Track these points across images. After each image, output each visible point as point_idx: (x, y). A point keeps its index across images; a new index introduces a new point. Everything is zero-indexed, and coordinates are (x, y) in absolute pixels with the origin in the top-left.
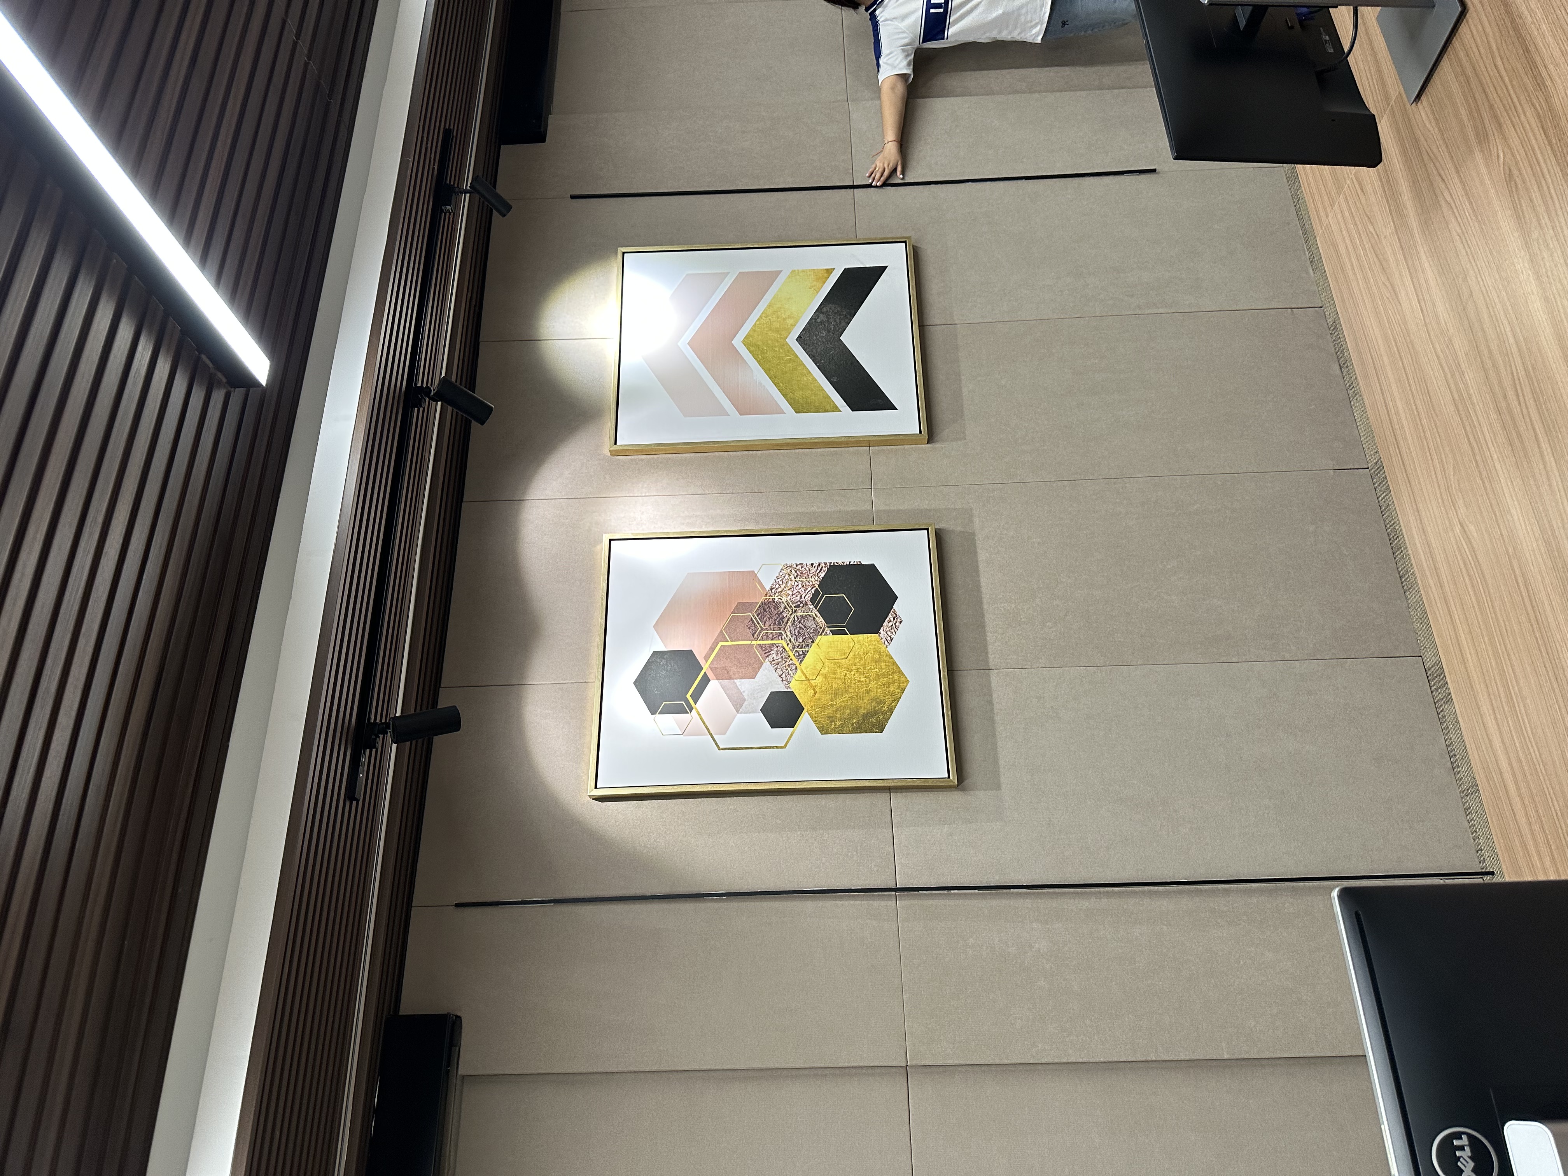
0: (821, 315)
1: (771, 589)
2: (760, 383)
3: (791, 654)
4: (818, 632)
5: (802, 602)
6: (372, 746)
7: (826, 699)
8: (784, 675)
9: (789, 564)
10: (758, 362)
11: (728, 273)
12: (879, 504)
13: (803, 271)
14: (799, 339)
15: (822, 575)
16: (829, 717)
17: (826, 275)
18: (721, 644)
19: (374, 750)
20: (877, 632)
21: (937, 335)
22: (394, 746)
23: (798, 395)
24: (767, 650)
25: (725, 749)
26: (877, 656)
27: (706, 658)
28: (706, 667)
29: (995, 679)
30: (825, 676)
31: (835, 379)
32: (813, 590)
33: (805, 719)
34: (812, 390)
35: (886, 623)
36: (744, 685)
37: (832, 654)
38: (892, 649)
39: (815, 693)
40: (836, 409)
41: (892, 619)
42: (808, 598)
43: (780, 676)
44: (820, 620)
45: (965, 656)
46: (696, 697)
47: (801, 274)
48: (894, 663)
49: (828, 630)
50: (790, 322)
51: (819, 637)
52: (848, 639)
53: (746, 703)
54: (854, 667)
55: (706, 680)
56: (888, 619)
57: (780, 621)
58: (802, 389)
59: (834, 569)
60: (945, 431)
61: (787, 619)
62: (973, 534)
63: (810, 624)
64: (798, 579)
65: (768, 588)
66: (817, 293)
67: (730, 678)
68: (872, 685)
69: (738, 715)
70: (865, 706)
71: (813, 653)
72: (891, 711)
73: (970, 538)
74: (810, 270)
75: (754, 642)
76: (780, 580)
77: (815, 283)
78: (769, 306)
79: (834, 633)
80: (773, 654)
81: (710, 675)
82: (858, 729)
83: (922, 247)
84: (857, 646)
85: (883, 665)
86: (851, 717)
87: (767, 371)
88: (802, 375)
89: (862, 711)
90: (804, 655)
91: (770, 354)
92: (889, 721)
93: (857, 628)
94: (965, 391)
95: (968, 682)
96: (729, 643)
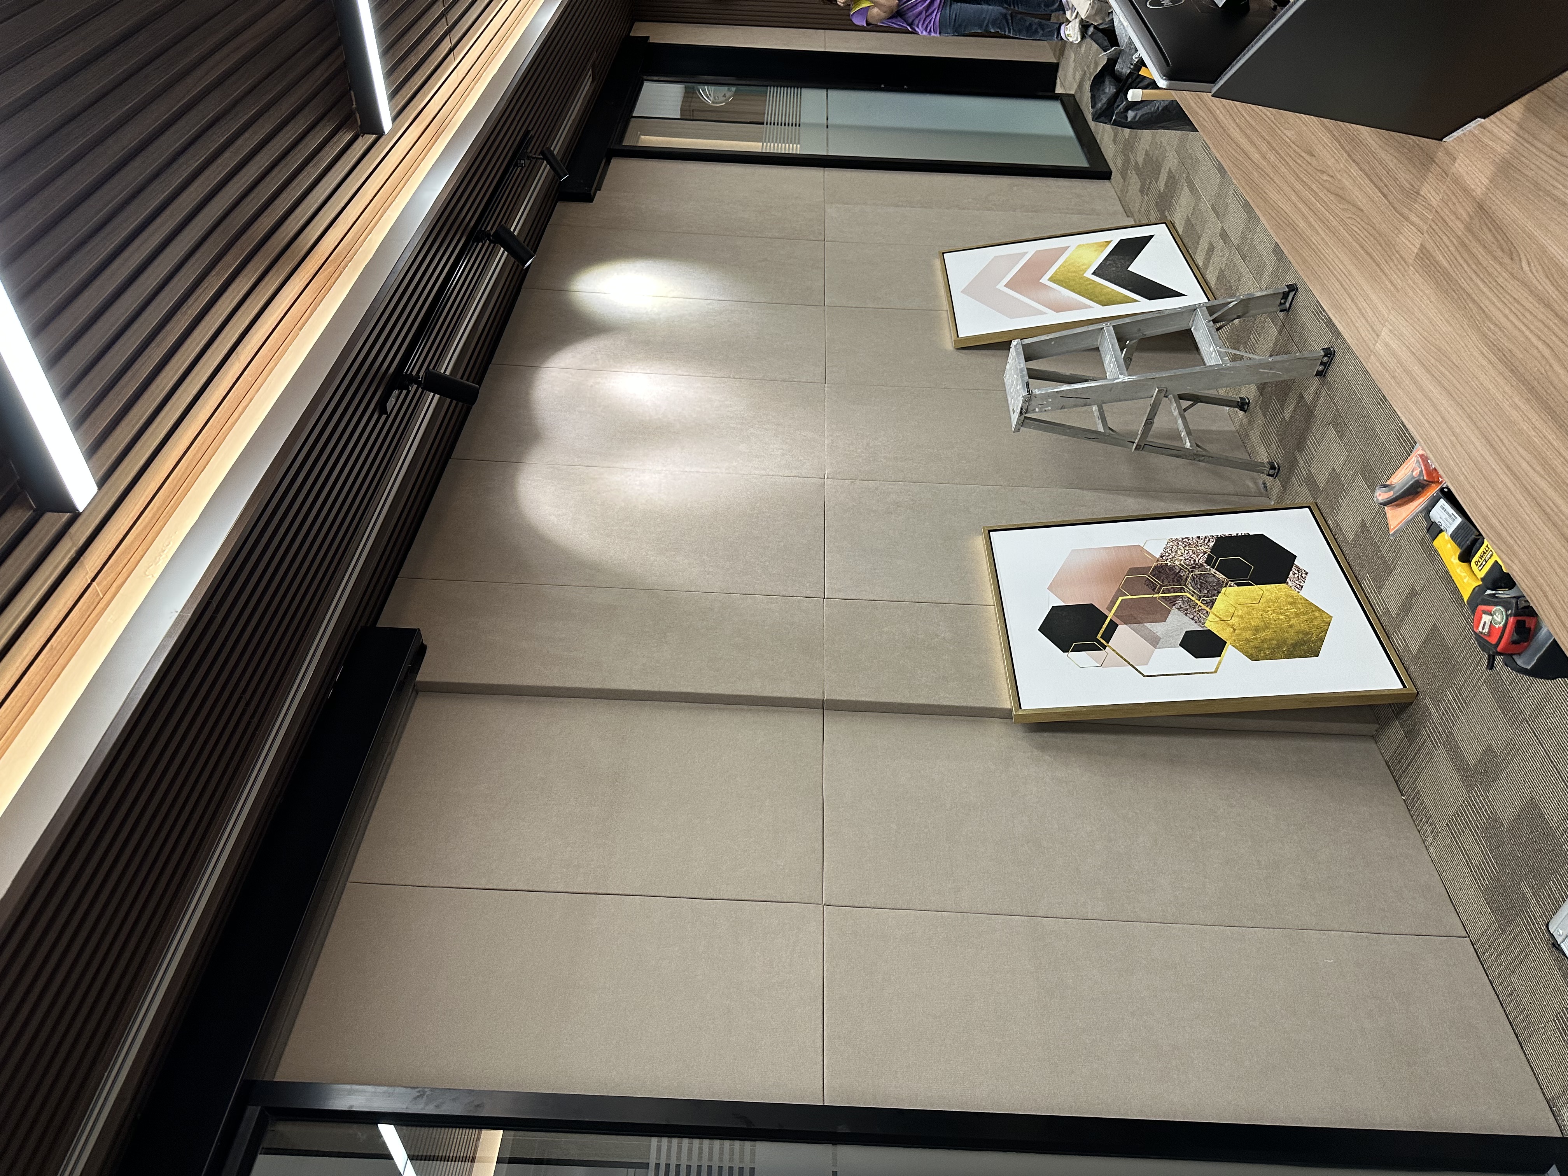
1: (1162, 557)
3: (1199, 603)
4: (1221, 585)
5: (1197, 564)
7: (1248, 635)
8: (1196, 618)
9: (1174, 537)
15: (1212, 544)
16: (1256, 648)
18: (1120, 598)
20: (1284, 582)
24: (1172, 601)
25: (1151, 676)
26: (1290, 600)
28: (1110, 615)
30: (1241, 617)
32: (1206, 555)
33: (1229, 651)
35: (1291, 575)
36: (1157, 628)
37: (1242, 600)
38: (1303, 593)
39: (1235, 630)
41: (1296, 572)
42: (1202, 561)
43: (1192, 619)
44: (1221, 576)
46: (1107, 637)
48: (1311, 604)
49: (1231, 583)
51: (1224, 589)
52: (1255, 590)
53: (1161, 640)
54: (1269, 609)
55: (1113, 626)
56: (1291, 572)
57: (1179, 579)
59: (1221, 540)
61: (1185, 577)
63: (1211, 579)
64: (1187, 548)
65: (1158, 556)
67: (1140, 623)
68: (1294, 621)
69: (1157, 650)
70: (1291, 637)
71: (1222, 600)
72: (1322, 640)
75: (1155, 596)
76: (1169, 550)
79: (1239, 585)
80: (1180, 603)
81: (1116, 621)
82: (1291, 656)
84: (1267, 593)
85: (1300, 606)
86: (1279, 646)
89: (1290, 642)
90: (1212, 602)
92: (1322, 648)
93: (1261, 580)
96: (1130, 597)
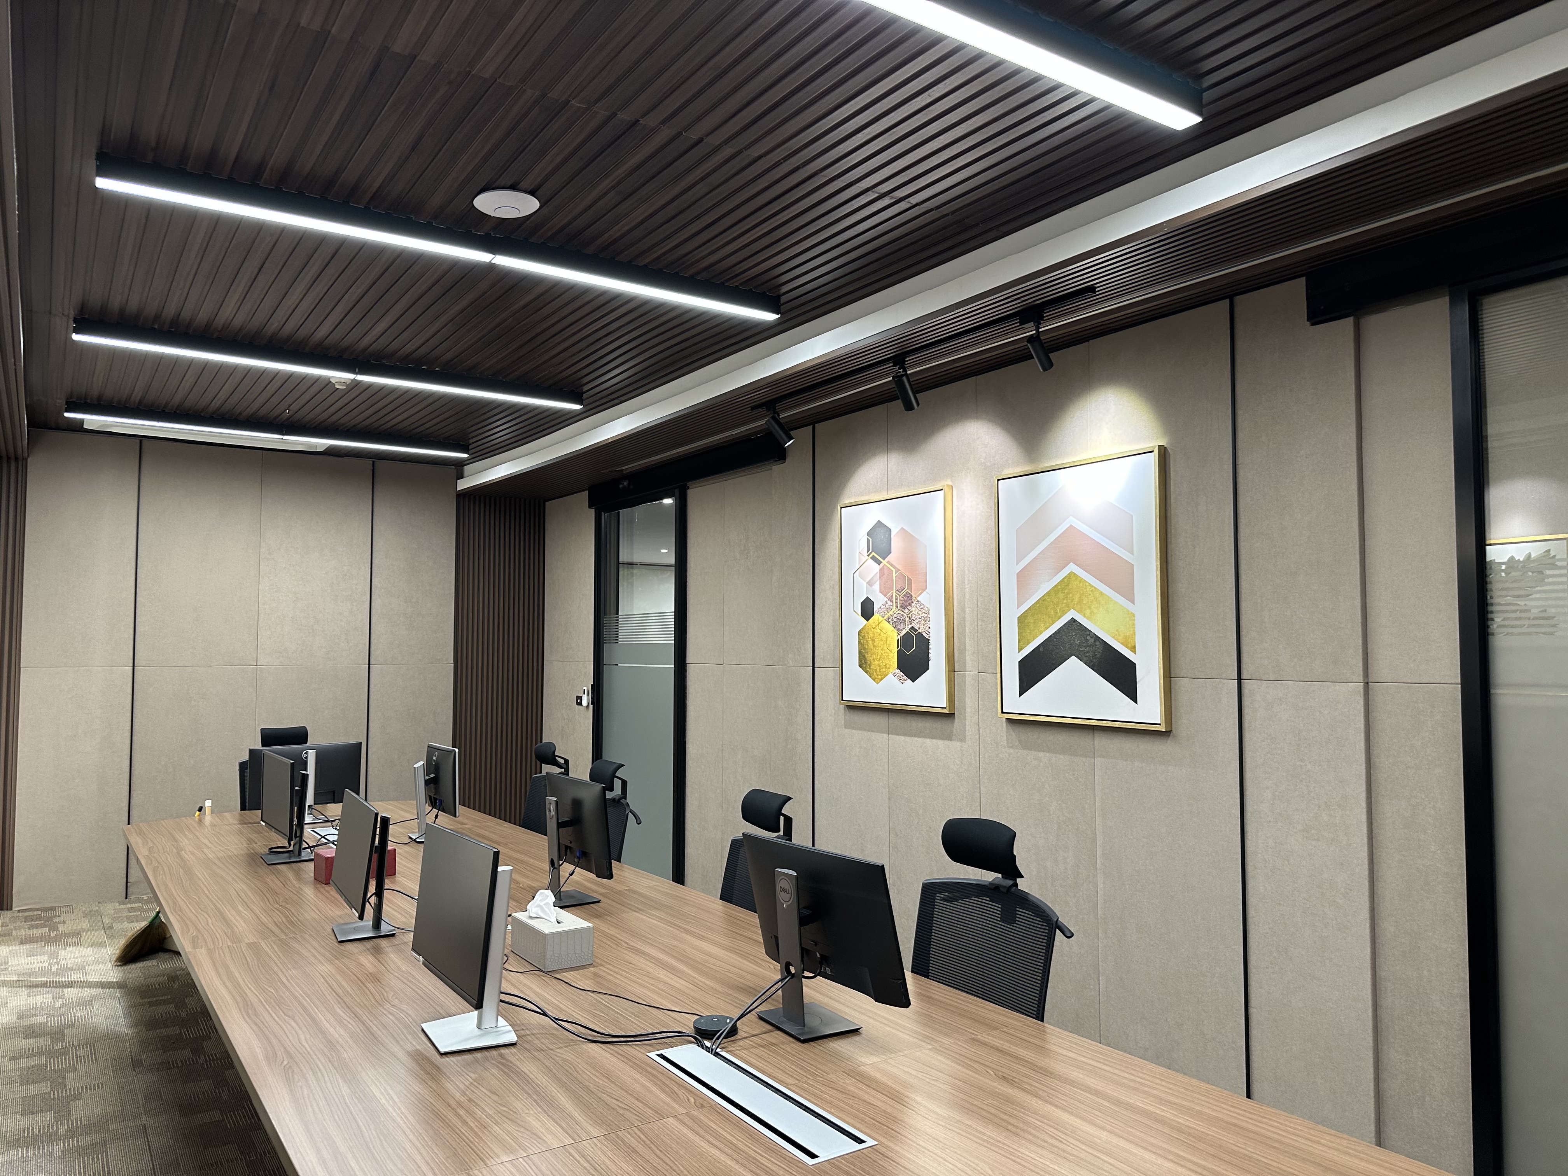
1: (918, 601)
2: (1039, 588)
3: (889, 614)
4: (899, 630)
5: (911, 621)
7: (871, 635)
8: (880, 610)
9: (930, 612)
10: (1055, 586)
11: (1133, 554)
12: (969, 678)
13: (1134, 624)
14: (1073, 620)
15: (924, 634)
16: (863, 636)
17: (1130, 645)
18: (894, 570)
20: (898, 668)
21: (1083, 740)
23: (1031, 620)
24: (891, 600)
25: (852, 577)
26: (888, 666)
27: (888, 562)
28: (884, 562)
29: (885, 736)
30: (880, 635)
31: (1041, 649)
32: (917, 628)
33: (864, 621)
34: (1033, 630)
35: (902, 673)
36: (877, 587)
37: (889, 639)
38: (891, 675)
39: (873, 628)
40: (1020, 649)
41: (904, 678)
42: (913, 625)
44: (904, 632)
45: (897, 721)
46: (873, 558)
48: (885, 676)
49: (899, 637)
50: (1088, 612)
51: (896, 632)
52: (895, 650)
53: (870, 587)
54: (883, 652)
55: (879, 563)
56: (904, 675)
57: (904, 607)
58: (1034, 622)
59: (929, 642)
60: (1015, 734)
61: (904, 611)
62: (951, 740)
63: (902, 626)
64: (922, 618)
65: (919, 599)
66: (1113, 637)
67: (880, 578)
68: (876, 662)
69: (865, 584)
70: (869, 657)
71: (889, 627)
72: (866, 672)
73: (949, 737)
74: (1134, 630)
75: (895, 591)
76: (922, 607)
77: (1122, 636)
78: (1102, 594)
79: (898, 640)
80: (890, 603)
81: (882, 565)
82: (860, 653)
84: (892, 655)
86: (864, 648)
87: (1048, 594)
88: (1045, 623)
89: (866, 656)
90: (889, 622)
91: (1061, 596)
92: (862, 670)
93: (900, 654)
96: (894, 576)
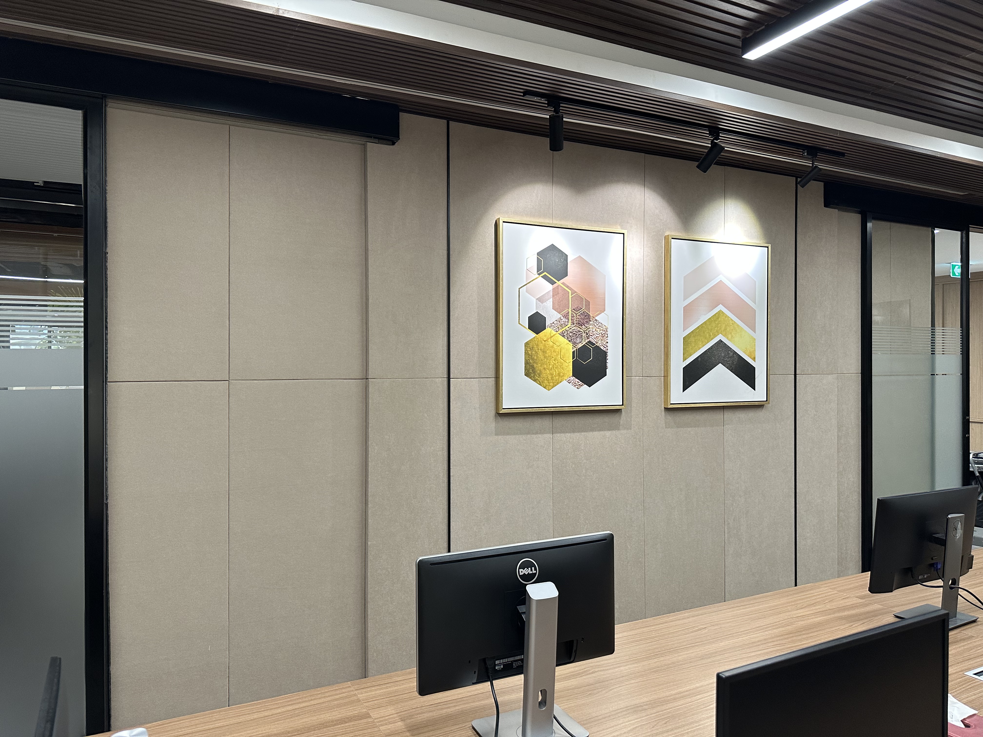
0: (732, 354)
1: (596, 320)
2: (699, 319)
3: (564, 329)
4: (575, 344)
5: (589, 336)
6: (549, 104)
7: (541, 346)
8: (554, 325)
9: (608, 330)
10: (710, 318)
11: (755, 304)
12: (635, 380)
13: (755, 345)
14: (721, 341)
15: (602, 348)
16: (533, 348)
17: (752, 357)
18: (570, 291)
19: (546, 105)
20: (573, 375)
21: (718, 416)
22: (548, 117)
23: (692, 339)
24: (566, 316)
25: (519, 292)
26: (562, 374)
27: (563, 284)
28: (559, 283)
29: (548, 436)
30: (552, 347)
31: (699, 359)
32: (594, 342)
33: (532, 335)
34: (694, 347)
35: (577, 380)
36: (549, 303)
37: (563, 351)
38: (565, 382)
39: (545, 341)
40: (684, 359)
41: (579, 384)
42: (590, 339)
43: (553, 323)
44: (580, 345)
45: (559, 421)
46: (545, 277)
47: (753, 343)
48: (558, 384)
49: (575, 349)
50: (730, 336)
51: (572, 344)
52: (570, 360)
53: (541, 304)
54: (556, 362)
55: (553, 283)
56: (579, 381)
57: (580, 324)
58: (695, 341)
59: (605, 354)
60: (670, 417)
61: (581, 327)
62: (619, 430)
63: (578, 340)
64: (600, 334)
65: (596, 318)
66: (743, 352)
67: (553, 296)
68: (548, 371)
69: (535, 300)
70: (538, 367)
71: (564, 341)
72: (535, 380)
73: (616, 427)
74: (755, 348)
75: (570, 309)
76: (600, 325)
77: (748, 351)
78: (738, 326)
79: (574, 352)
80: (564, 320)
81: (555, 285)
82: (527, 363)
83: (763, 410)
84: (567, 364)
85: (557, 378)
86: (533, 359)
87: (705, 323)
88: (702, 342)
89: (535, 365)
90: (563, 336)
91: (714, 325)
92: (530, 379)
93: (575, 364)
94: (689, 429)
95: (546, 422)
96: (570, 296)
